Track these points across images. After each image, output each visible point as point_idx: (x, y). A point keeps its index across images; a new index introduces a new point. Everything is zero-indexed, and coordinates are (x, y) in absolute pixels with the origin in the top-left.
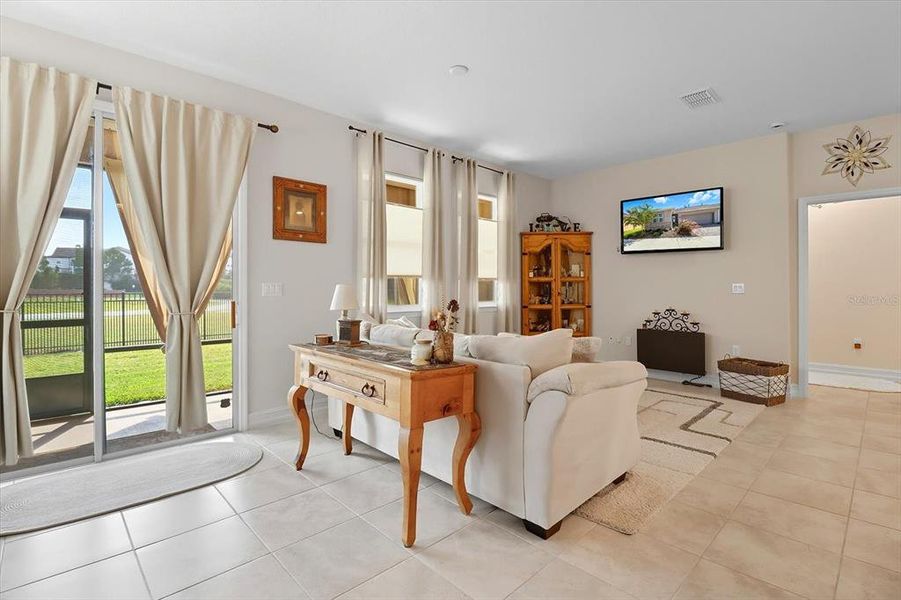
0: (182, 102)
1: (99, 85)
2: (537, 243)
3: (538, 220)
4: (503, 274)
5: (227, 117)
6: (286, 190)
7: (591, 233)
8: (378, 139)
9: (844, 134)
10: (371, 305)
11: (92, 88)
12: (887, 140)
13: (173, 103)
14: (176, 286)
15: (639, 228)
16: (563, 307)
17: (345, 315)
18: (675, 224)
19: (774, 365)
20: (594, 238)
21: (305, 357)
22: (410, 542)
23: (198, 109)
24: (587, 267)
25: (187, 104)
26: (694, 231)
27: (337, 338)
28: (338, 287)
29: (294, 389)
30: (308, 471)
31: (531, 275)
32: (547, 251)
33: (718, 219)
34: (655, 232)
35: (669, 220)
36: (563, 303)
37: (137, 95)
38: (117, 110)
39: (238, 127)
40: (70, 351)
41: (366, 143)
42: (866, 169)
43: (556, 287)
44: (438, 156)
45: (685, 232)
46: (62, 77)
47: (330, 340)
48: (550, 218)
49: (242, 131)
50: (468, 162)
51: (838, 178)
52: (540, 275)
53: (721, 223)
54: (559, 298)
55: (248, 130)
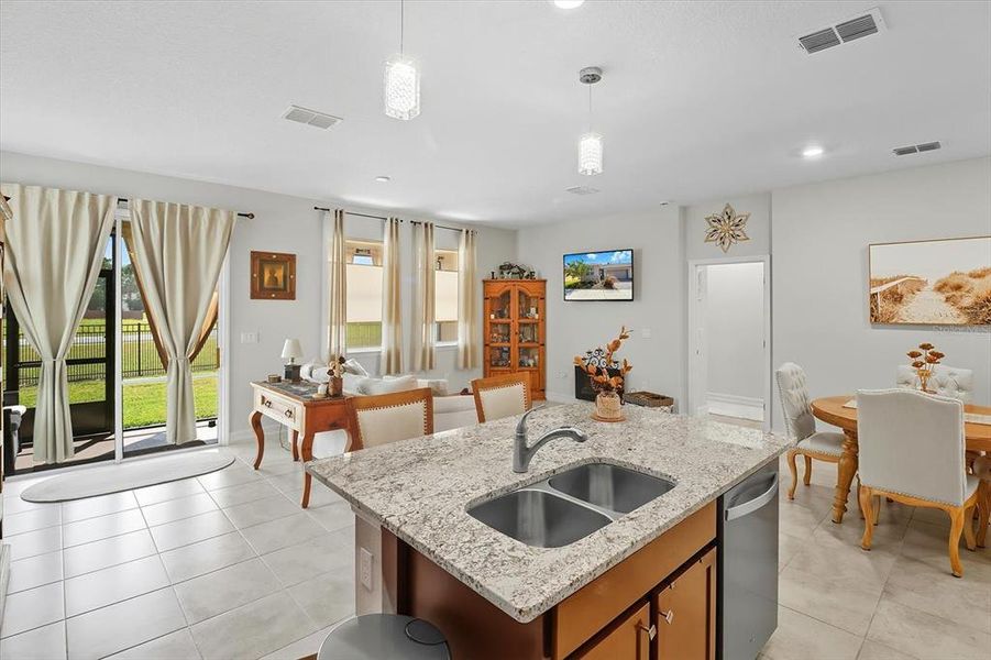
0: (179, 205)
1: (119, 200)
2: (497, 290)
3: (501, 267)
4: (462, 318)
5: (213, 212)
6: (260, 260)
7: (545, 281)
8: (340, 214)
9: (718, 211)
10: (333, 347)
11: (114, 202)
12: (747, 217)
13: (172, 206)
14: (174, 337)
15: (577, 279)
16: (521, 345)
17: (292, 361)
18: (602, 278)
19: (663, 398)
20: (548, 284)
21: (260, 391)
22: (305, 505)
23: (191, 209)
24: (542, 310)
25: (182, 206)
26: (615, 285)
27: (283, 378)
28: (287, 341)
29: (253, 413)
30: (262, 471)
31: (493, 316)
32: (507, 295)
33: (629, 275)
34: (587, 284)
35: (597, 274)
36: (520, 341)
37: (146, 204)
38: (132, 214)
39: (222, 219)
40: (89, 379)
41: (330, 218)
42: (733, 240)
43: (514, 327)
44: (395, 223)
45: (608, 286)
46: (94, 198)
47: (279, 380)
48: (510, 267)
49: (224, 221)
50: (426, 225)
51: (714, 246)
52: (502, 317)
53: (632, 280)
54: (517, 337)
55: (230, 219)
